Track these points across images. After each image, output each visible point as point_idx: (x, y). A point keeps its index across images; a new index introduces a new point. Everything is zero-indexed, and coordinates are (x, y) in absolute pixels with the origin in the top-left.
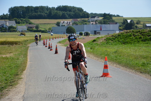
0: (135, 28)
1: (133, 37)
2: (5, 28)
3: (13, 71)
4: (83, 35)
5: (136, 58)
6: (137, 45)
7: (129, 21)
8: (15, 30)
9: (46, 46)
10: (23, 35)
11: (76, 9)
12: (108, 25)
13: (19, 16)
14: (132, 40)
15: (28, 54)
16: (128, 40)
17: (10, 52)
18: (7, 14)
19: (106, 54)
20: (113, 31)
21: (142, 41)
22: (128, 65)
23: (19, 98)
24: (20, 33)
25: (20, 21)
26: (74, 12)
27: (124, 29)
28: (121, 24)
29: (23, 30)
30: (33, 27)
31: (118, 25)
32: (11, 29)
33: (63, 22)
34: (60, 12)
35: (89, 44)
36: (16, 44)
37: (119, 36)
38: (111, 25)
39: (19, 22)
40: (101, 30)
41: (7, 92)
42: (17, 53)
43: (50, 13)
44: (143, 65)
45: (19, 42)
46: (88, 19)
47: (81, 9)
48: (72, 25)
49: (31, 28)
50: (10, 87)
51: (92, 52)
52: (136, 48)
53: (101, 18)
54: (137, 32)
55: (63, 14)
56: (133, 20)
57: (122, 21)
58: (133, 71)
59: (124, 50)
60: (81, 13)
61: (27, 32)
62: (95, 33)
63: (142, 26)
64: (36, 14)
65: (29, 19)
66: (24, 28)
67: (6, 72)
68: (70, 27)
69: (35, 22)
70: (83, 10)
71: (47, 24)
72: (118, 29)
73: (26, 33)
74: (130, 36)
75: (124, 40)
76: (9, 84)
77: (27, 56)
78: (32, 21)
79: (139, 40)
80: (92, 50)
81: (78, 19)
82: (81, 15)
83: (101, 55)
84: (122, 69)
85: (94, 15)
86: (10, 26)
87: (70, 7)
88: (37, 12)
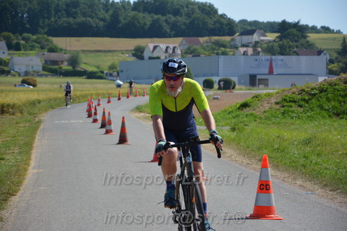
4: (216, 86)
8: (6, 68)
10: (30, 84)
11: (196, 7)
12: (294, 57)
13: (19, 28)
20: (307, 78)
24: (20, 79)
25: (22, 42)
26: (188, 15)
28: (335, 55)
29: (30, 70)
30: (62, 62)
31: (323, 59)
33: (155, 47)
34: (146, 15)
38: (304, 59)
39: (18, 44)
40: (271, 72)
43: (115, 18)
46: (233, 40)
47: (211, 7)
48: (183, 56)
49: (55, 62)
53: (271, 37)
55: (155, 23)
57: (338, 46)
60: (209, 21)
61: (41, 76)
62: (253, 81)
64: (71, 20)
65: (49, 35)
66: (32, 63)
69: (67, 44)
70: (216, 11)
72: (325, 71)
73: (38, 79)
78: (59, 42)
81: (202, 40)
82: (211, 26)
84: (318, 196)
85: (250, 28)
88: (73, 15)
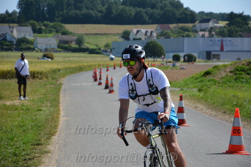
2: (9, 42)
4: (182, 59)
8: (32, 46)
10: (48, 57)
12: (239, 39)
13: (41, 17)
24: (42, 54)
25: (43, 27)
26: (162, 8)
29: (49, 47)
30: (72, 42)
32: (22, 45)
33: (138, 32)
34: (132, 8)
38: (246, 40)
39: (40, 29)
40: (222, 49)
43: (109, 10)
46: (194, 26)
48: (157, 38)
49: (66, 42)
53: (222, 24)
55: (138, 14)
61: (56, 51)
62: (209, 56)
64: (78, 12)
65: (62, 23)
66: (50, 42)
68: (151, 42)
69: (75, 29)
70: (182, 5)
71: (102, 34)
73: (55, 54)
78: (69, 27)
81: (172, 26)
82: (178, 16)
85: (207, 17)
86: (20, 37)
88: (79, 8)
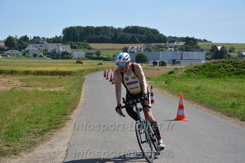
0: (227, 57)
1: (223, 69)
2: (57, 54)
3: (61, 109)
4: (158, 64)
5: (225, 96)
6: (228, 79)
7: (219, 48)
8: (70, 56)
9: (107, 79)
10: (80, 63)
11: (150, 31)
12: (192, 52)
13: (75, 39)
14: (222, 73)
15: (83, 87)
16: (216, 73)
17: (60, 85)
18: (60, 37)
19: (185, 90)
20: (197, 61)
21: (235, 74)
22: (212, 106)
23: (63, 144)
24: (76, 61)
25: (77, 45)
26: (147, 34)
27: (212, 58)
28: (209, 52)
29: (80, 57)
30: (93, 54)
31: (204, 53)
32: (65, 56)
33: (132, 48)
34: (129, 34)
35: (164, 77)
36: (69, 75)
37: (204, 67)
38: (196, 53)
39: (75, 46)
40: (182, 58)
41: (49, 136)
42: (68, 87)
43: (116, 35)
44: (233, 106)
45: (74, 72)
46: (165, 45)
47: (156, 31)
48: (144, 52)
49: (90, 54)
50: (54, 130)
51: (167, 87)
52: (226, 84)
53: (182, 43)
54: (229, 63)
55: (132, 37)
56: (225, 46)
57: (210, 48)
58: (219, 114)
59: (209, 86)
60: (156, 37)
61: (84, 59)
62: (174, 62)
63: (237, 55)
64: (97, 36)
65: (88, 42)
66: (80, 54)
67: (51, 111)
68: (140, 54)
69: (96, 46)
70: (159, 32)
71: (111, 49)
72: (204, 58)
73: (83, 61)
74: (219, 67)
75: (210, 72)
76: (53, 126)
77: (81, 90)
78: (92, 45)
79: (230, 73)
80: (166, 85)
81: (152, 44)
82: (156, 39)
83: (178, 91)
84: (204, 111)
85: (173, 40)
86: (63, 51)
87: (142, 27)
88: (98, 34)
